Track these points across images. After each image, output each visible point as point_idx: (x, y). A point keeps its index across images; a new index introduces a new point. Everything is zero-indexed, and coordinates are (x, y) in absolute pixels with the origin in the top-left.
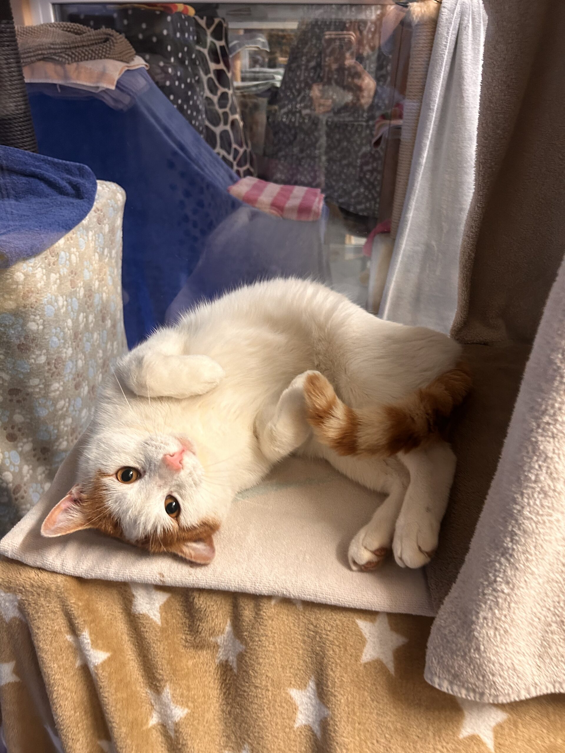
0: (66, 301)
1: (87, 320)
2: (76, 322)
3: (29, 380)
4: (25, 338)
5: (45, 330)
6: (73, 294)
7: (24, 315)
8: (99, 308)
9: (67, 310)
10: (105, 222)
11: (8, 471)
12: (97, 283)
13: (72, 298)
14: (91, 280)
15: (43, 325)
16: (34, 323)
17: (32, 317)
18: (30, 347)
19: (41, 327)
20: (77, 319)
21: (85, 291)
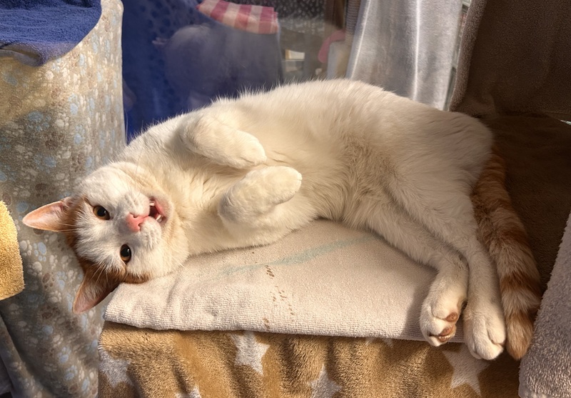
0: (86, 100)
1: (101, 119)
2: (93, 120)
3: (55, 174)
4: (53, 135)
5: (71, 127)
6: (90, 95)
7: (52, 113)
8: (109, 109)
9: (87, 108)
10: (111, 29)
11: (39, 261)
12: (107, 86)
13: (89, 98)
14: (103, 82)
15: (69, 122)
16: (61, 121)
17: (60, 114)
18: (57, 143)
19: (67, 124)
20: (95, 118)
21: (99, 92)
